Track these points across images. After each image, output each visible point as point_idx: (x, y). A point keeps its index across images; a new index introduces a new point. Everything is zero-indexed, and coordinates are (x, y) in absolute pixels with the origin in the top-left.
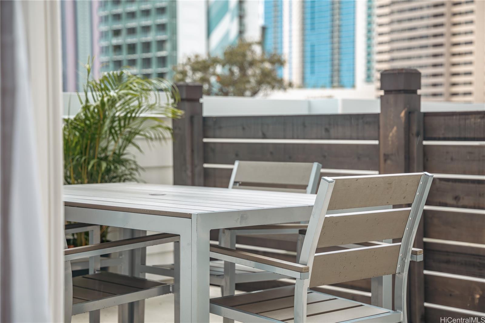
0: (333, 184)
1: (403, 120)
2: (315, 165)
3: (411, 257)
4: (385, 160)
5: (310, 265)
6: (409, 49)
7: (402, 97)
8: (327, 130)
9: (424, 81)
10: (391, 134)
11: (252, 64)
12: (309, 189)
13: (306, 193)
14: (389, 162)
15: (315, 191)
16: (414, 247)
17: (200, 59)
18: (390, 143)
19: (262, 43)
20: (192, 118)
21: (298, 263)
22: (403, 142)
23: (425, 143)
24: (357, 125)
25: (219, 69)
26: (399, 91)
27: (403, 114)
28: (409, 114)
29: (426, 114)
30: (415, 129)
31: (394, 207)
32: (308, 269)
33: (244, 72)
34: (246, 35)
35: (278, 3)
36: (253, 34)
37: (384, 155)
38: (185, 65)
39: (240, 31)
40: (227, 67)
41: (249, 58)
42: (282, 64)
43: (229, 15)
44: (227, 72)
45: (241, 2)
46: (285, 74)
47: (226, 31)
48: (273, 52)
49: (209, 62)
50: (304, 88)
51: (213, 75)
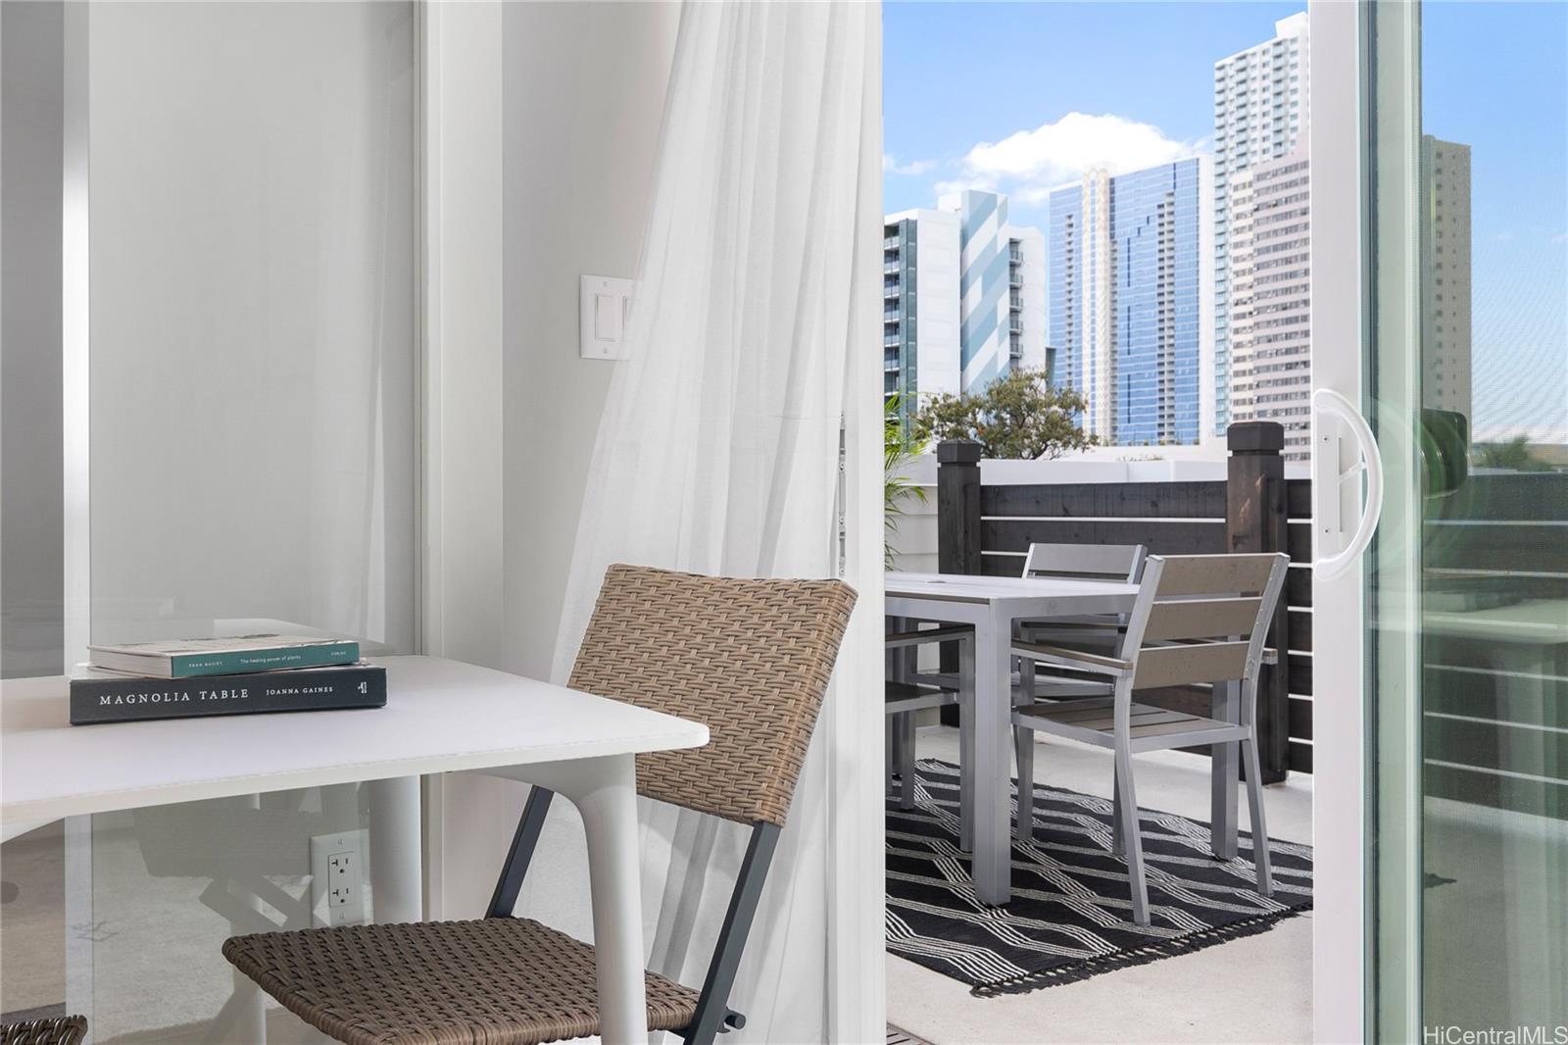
0: (1163, 563)
1: (1259, 490)
2: (1139, 547)
3: (1263, 659)
4: (1235, 544)
5: (1135, 661)
7: (1257, 459)
8: (1154, 504)
9: (1287, 435)
10: (1243, 510)
11: (1031, 408)
12: (1131, 578)
13: (1126, 583)
14: (1240, 546)
15: (1138, 580)
16: (1266, 646)
17: (952, 401)
18: (1242, 521)
19: (1047, 376)
20: (965, 488)
21: (1120, 658)
22: (1259, 521)
23: (1290, 521)
24: (1196, 497)
25: (981, 417)
26: (1254, 452)
27: (1258, 482)
28: (1267, 482)
29: (1289, 481)
30: (1275, 502)
31: (1243, 595)
32: (1132, 664)
33: (1020, 420)
34: (1022, 364)
35: (1073, 312)
36: (1034, 361)
37: (1234, 537)
38: (928, 409)
39: (1014, 358)
40: (994, 412)
41: (1028, 399)
42: (1080, 407)
43: (996, 330)
44: (993, 421)
45: (1014, 312)
46: (1085, 422)
47: (991, 356)
48: (1065, 388)
49: (966, 405)
50: (1115, 445)
51: (972, 425)
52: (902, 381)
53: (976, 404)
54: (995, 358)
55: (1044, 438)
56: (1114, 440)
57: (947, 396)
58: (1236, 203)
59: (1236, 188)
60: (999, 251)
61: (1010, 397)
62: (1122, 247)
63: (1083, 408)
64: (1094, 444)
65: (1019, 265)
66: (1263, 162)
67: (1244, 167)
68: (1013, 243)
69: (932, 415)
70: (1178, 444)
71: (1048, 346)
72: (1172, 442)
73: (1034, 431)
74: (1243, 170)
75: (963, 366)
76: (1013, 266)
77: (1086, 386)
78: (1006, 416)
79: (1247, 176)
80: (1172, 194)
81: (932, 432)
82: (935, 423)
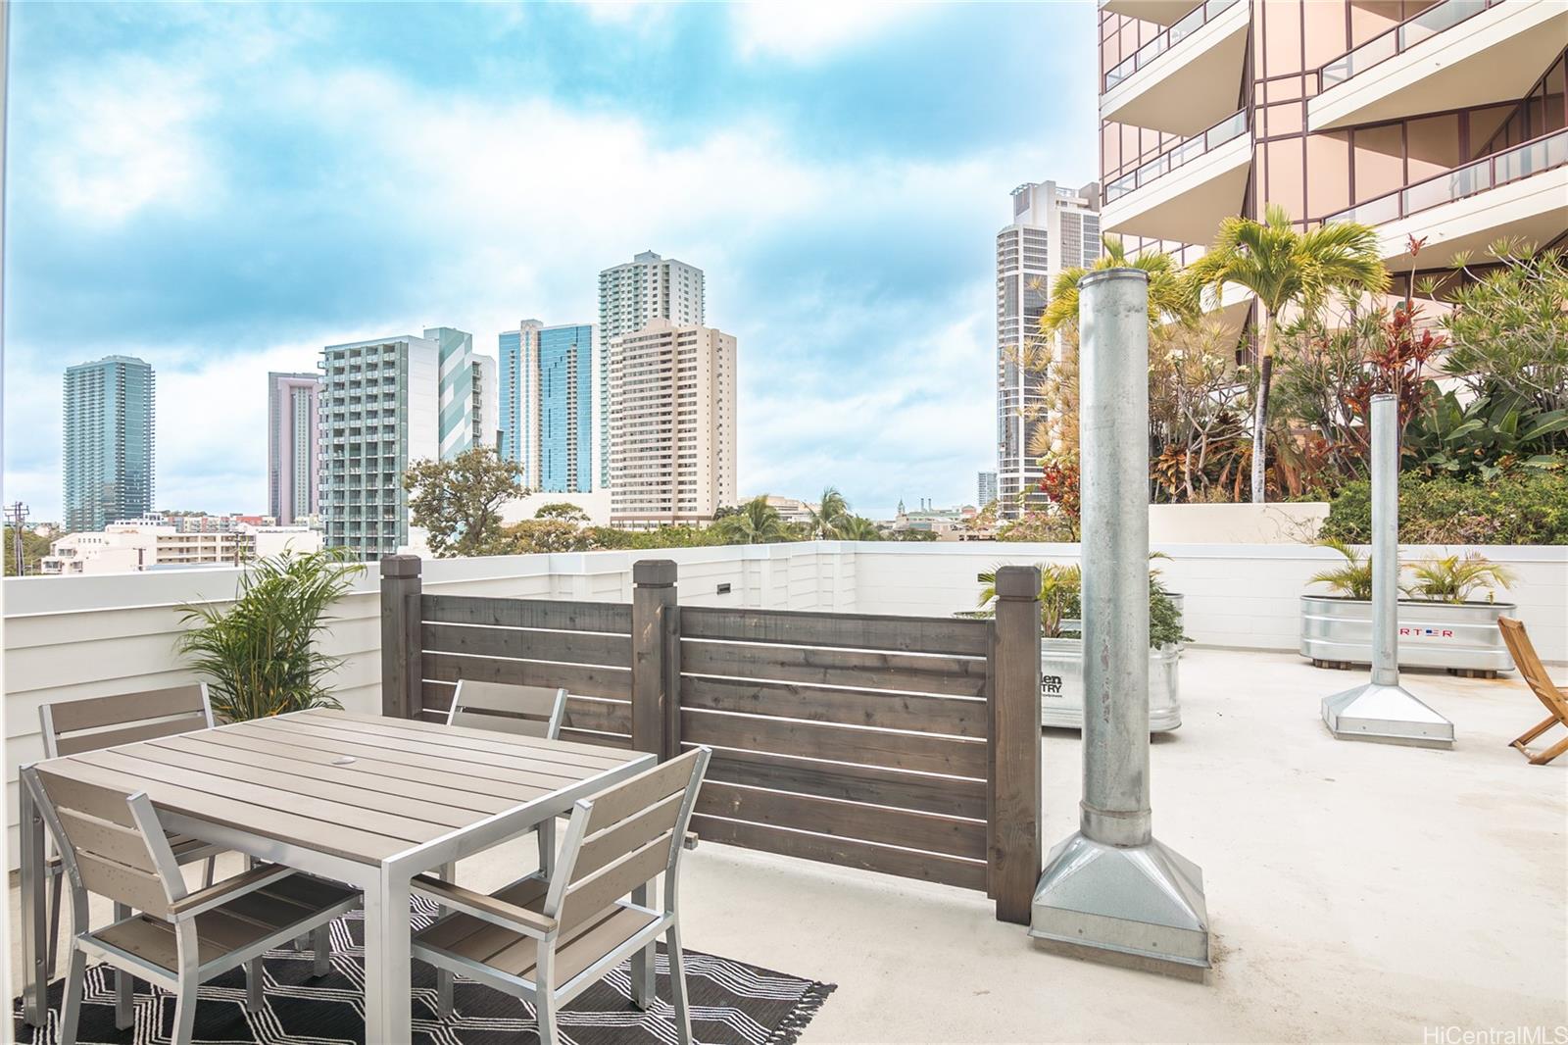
0: (590, 811)
1: (659, 617)
2: (560, 692)
4: (640, 660)
6: (641, 458)
7: (657, 591)
10: (646, 632)
11: (487, 471)
14: (643, 661)
17: (431, 464)
18: (645, 637)
19: (497, 451)
20: (406, 597)
22: (659, 641)
23: (682, 639)
24: (607, 616)
25: (452, 475)
26: (653, 585)
27: (658, 611)
28: (666, 610)
29: (683, 609)
30: (672, 627)
33: (479, 478)
34: (481, 441)
35: (514, 410)
36: (489, 440)
37: (639, 653)
38: (414, 469)
39: (475, 436)
40: (461, 473)
41: (484, 465)
42: (519, 471)
43: (463, 419)
44: (460, 479)
45: (476, 408)
46: (521, 480)
47: (460, 435)
48: (510, 460)
49: (441, 467)
50: (541, 491)
51: (445, 481)
52: (397, 448)
53: (448, 467)
54: (462, 437)
55: (496, 491)
56: (540, 489)
57: (428, 461)
58: (613, 354)
59: (613, 346)
60: (466, 368)
61: (471, 463)
62: (545, 373)
63: (521, 472)
64: (528, 494)
65: (479, 379)
66: (627, 333)
67: (617, 334)
68: (475, 364)
69: (417, 473)
70: (580, 492)
71: (498, 429)
72: (575, 490)
73: (487, 485)
74: (617, 337)
75: (441, 440)
76: (475, 379)
77: (523, 460)
78: (471, 477)
79: (619, 340)
80: (575, 345)
81: (417, 484)
82: (419, 479)
